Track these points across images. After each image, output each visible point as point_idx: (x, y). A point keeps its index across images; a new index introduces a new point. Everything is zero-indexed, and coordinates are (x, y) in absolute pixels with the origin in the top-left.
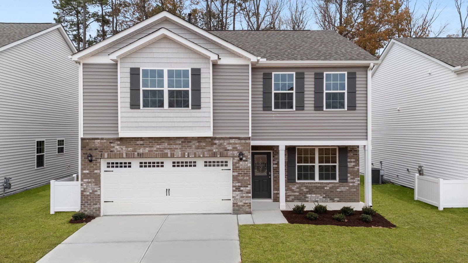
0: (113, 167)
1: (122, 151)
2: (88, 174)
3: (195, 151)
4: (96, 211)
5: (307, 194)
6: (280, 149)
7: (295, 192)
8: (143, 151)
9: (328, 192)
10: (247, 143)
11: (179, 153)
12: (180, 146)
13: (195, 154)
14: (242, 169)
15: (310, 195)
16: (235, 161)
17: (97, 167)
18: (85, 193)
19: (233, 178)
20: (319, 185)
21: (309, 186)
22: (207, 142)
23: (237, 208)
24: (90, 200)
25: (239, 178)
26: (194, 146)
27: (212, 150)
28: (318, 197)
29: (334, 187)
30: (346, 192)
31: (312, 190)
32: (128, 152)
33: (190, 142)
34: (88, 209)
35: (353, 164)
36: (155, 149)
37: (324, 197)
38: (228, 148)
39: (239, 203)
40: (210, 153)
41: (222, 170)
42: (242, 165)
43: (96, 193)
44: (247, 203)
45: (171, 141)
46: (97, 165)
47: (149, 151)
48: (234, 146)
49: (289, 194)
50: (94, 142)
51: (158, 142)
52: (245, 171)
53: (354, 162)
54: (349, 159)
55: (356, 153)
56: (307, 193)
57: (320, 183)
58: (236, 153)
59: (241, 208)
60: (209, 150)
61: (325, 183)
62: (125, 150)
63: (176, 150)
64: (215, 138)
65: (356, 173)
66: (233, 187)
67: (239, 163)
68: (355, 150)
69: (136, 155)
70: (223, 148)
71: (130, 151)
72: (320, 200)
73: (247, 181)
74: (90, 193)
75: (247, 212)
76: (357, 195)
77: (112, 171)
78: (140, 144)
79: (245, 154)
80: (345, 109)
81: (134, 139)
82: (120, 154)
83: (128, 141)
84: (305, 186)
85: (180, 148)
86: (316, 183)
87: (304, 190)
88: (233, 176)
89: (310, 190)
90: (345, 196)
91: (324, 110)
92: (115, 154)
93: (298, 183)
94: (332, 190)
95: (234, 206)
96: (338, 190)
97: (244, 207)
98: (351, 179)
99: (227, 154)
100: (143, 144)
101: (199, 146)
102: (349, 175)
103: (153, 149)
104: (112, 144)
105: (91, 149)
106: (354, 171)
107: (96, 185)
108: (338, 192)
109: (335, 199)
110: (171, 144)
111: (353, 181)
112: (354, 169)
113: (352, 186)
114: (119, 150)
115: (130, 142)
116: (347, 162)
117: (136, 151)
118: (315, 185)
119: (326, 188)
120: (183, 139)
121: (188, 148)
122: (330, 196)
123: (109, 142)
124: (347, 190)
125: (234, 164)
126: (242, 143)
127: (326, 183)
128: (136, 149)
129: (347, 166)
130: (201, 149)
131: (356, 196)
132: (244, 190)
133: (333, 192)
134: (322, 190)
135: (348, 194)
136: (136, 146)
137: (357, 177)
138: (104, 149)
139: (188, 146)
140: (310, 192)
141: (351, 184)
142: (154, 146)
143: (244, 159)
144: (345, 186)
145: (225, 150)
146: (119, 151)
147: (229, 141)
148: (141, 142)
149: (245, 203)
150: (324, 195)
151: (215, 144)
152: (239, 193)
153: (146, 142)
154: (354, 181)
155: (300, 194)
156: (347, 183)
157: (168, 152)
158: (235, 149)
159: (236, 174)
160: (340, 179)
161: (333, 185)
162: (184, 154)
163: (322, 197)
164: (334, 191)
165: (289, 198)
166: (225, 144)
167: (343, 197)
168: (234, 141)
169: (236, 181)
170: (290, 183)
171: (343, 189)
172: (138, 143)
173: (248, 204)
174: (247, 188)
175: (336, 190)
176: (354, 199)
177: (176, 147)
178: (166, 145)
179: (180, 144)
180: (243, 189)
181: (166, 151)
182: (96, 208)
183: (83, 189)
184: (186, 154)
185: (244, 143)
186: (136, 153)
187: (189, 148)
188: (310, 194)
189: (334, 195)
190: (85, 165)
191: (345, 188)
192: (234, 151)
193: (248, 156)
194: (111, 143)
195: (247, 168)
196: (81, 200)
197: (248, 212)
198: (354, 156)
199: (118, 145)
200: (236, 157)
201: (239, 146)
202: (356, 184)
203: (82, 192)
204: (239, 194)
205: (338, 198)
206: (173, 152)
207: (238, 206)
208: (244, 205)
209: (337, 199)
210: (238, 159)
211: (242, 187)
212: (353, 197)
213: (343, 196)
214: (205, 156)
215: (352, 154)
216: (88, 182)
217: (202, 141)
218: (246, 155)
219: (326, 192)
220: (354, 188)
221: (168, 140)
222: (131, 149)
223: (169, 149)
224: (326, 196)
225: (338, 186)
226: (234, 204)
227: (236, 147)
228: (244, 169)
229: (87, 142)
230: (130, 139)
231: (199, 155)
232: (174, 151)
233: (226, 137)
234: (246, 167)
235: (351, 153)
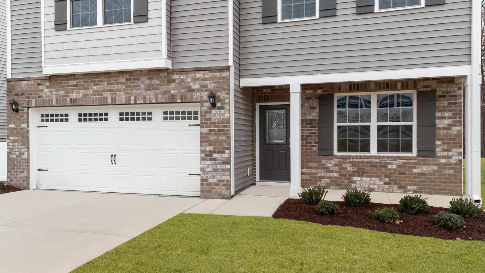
0: (47, 121)
1: (52, 97)
2: (14, 129)
3: (145, 93)
4: (23, 181)
5: (355, 176)
6: (291, 91)
7: (332, 172)
8: (76, 96)
9: (394, 173)
10: (223, 78)
11: (122, 97)
12: (124, 87)
13: (144, 98)
14: (215, 123)
15: (359, 179)
16: (204, 109)
17: (24, 119)
18: (11, 156)
19: (201, 138)
20: (377, 160)
21: (358, 162)
22: (161, 77)
23: (207, 188)
24: (17, 166)
25: (211, 138)
26: (143, 85)
27: (169, 92)
28: (375, 181)
29: (407, 166)
30: (431, 175)
31: (364, 169)
32: (59, 97)
33: (137, 79)
34: (15, 178)
35: (447, 121)
36: (91, 92)
37: (385, 183)
38: (193, 88)
39: (211, 181)
40: (167, 96)
41: (190, 125)
42: (215, 115)
43: (23, 156)
44: (223, 181)
45: (112, 79)
46: (23, 116)
47: (84, 95)
48: (203, 83)
49: (321, 174)
50: (20, 85)
51: (95, 81)
52: (221, 125)
53: (449, 118)
54: (440, 113)
55: (454, 100)
56: (354, 174)
57: (380, 158)
58: (205, 95)
59: (213, 188)
60: (165, 92)
61: (387, 157)
62: (56, 94)
63: (118, 93)
64: (173, 72)
65: (455, 139)
66: (202, 152)
67: (210, 112)
68: (452, 94)
69: (68, 101)
70: (186, 87)
71: (61, 96)
72: (378, 187)
73: (223, 143)
74: (17, 156)
75: (224, 195)
76: (457, 183)
77: (47, 127)
78: (73, 85)
79: (219, 96)
80: (420, 5)
81: (65, 78)
82: (49, 100)
83: (59, 81)
84: (350, 162)
85: (123, 89)
86: (371, 156)
87: (349, 169)
88: (202, 134)
89: (359, 169)
90: (430, 182)
91: (375, 12)
92: (44, 100)
93: (336, 157)
94: (403, 170)
95: (202, 184)
96: (415, 171)
97: (218, 188)
98: (444, 150)
99: (192, 98)
100: (76, 85)
101: (150, 85)
102: (438, 143)
103: (89, 92)
104: (40, 86)
105: (17, 95)
106: (450, 135)
107: (23, 145)
108: (414, 174)
109: (409, 188)
110: (112, 84)
111: (448, 154)
112: (450, 132)
113: (445, 164)
114: (48, 94)
115: (61, 83)
116: (434, 118)
117: (68, 96)
118: (369, 160)
119: (390, 167)
120: (128, 75)
121: (135, 89)
122: (398, 182)
123: (37, 83)
124: (434, 171)
125: (203, 113)
126: (215, 78)
127: (391, 158)
128: (68, 92)
129: (434, 125)
130: (154, 89)
131: (453, 183)
132: (219, 159)
133: (405, 174)
134: (382, 170)
135: (436, 178)
136: (68, 89)
137: (456, 147)
138: (31, 94)
139: (134, 86)
140: (359, 172)
141: (443, 161)
142: (90, 87)
143: (219, 104)
144: (429, 164)
145: (189, 91)
146: (49, 96)
147: (195, 74)
148: (74, 81)
149: (220, 181)
150: (387, 179)
151: (174, 81)
152: (211, 162)
153: (80, 82)
154: (450, 154)
155: (340, 175)
156: (434, 159)
157: (108, 95)
158: (204, 87)
159: (205, 130)
160: (418, 151)
161: (405, 161)
162: (130, 98)
163: (382, 183)
164: (407, 173)
165: (320, 181)
166: (189, 80)
167: (425, 185)
168: (202, 75)
169: (206, 143)
170: (323, 155)
171: (425, 169)
172: (70, 84)
173: (226, 183)
174: (223, 155)
175: (412, 171)
176: (450, 190)
177: (118, 88)
178: (105, 85)
179: (123, 83)
180: (217, 157)
181: (105, 95)
182: (23, 177)
183: (9, 149)
184: (132, 98)
185: (219, 78)
186: (68, 99)
187: (137, 88)
188: (358, 176)
189: (406, 181)
190: (11, 117)
191: (429, 168)
192: (203, 91)
193: (224, 100)
194: (39, 84)
195: (223, 121)
196: (8, 165)
197: (225, 197)
198: (451, 107)
199: (47, 87)
200: (205, 102)
201: (210, 83)
202: (454, 160)
203: (9, 154)
204: (210, 164)
205: (414, 185)
206: (114, 96)
207: (208, 184)
208: (218, 184)
209: (412, 187)
210: (209, 105)
211: (215, 152)
212: (448, 186)
213: (425, 182)
214: (159, 102)
215: (446, 103)
216: (15, 141)
217: (155, 77)
218: (222, 97)
219: (390, 173)
220: (450, 168)
221: (108, 77)
222: (63, 92)
223: (109, 91)
224: (390, 180)
225: (414, 163)
226: (202, 180)
227: (206, 84)
228: (219, 123)
229: (13, 85)
230: (60, 79)
231: (150, 100)
232: (116, 94)
233: (190, 69)
234: (223, 119)
235: (443, 101)
